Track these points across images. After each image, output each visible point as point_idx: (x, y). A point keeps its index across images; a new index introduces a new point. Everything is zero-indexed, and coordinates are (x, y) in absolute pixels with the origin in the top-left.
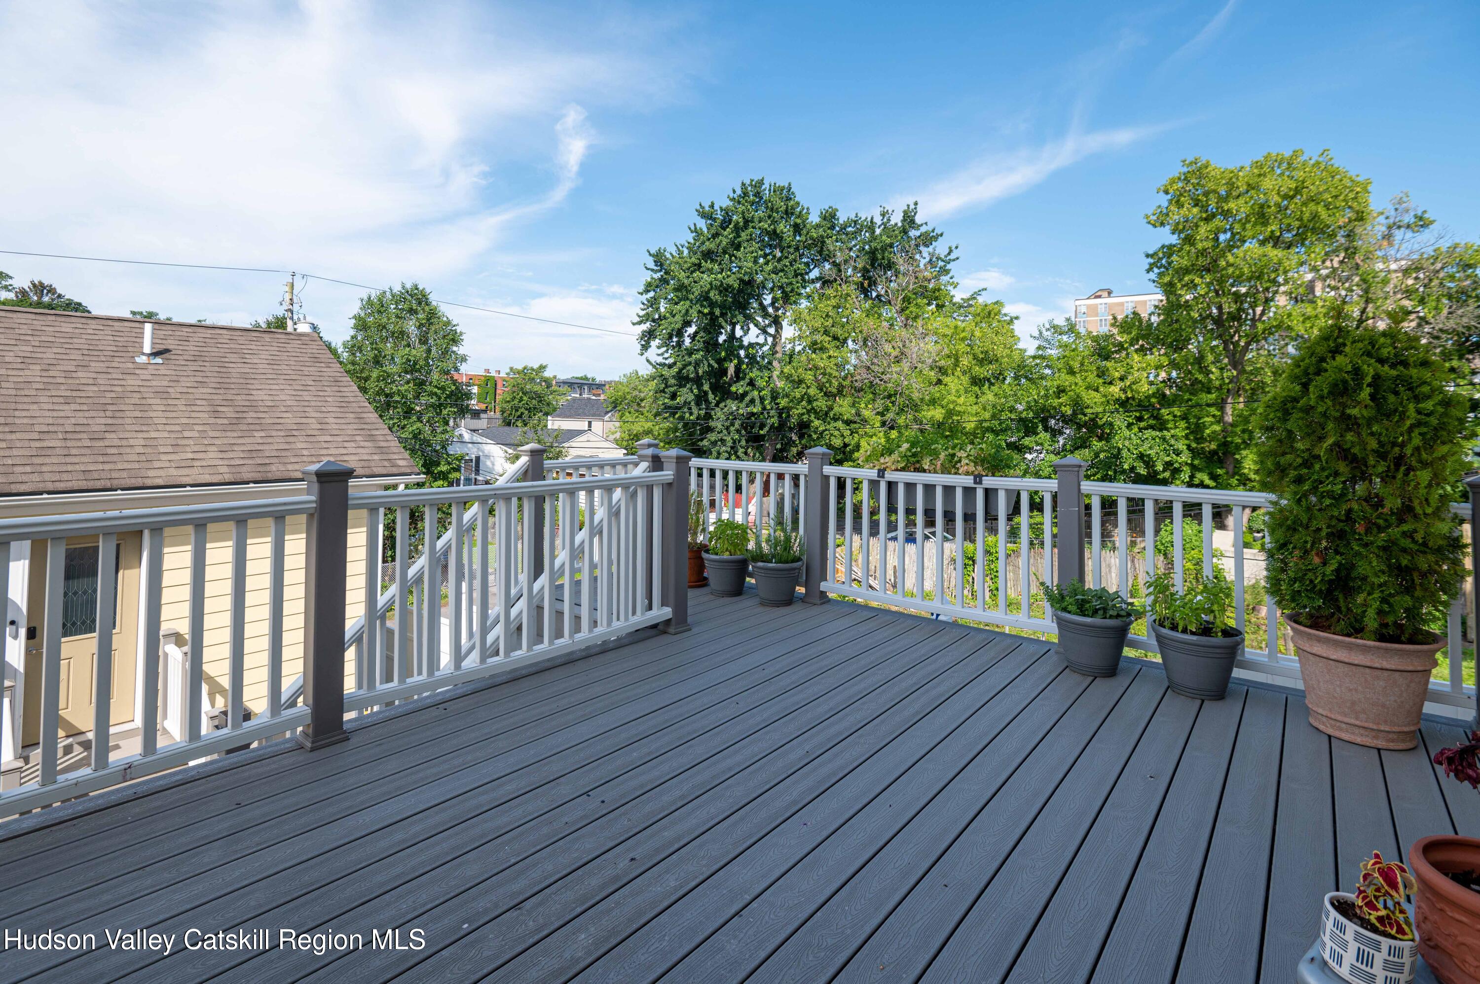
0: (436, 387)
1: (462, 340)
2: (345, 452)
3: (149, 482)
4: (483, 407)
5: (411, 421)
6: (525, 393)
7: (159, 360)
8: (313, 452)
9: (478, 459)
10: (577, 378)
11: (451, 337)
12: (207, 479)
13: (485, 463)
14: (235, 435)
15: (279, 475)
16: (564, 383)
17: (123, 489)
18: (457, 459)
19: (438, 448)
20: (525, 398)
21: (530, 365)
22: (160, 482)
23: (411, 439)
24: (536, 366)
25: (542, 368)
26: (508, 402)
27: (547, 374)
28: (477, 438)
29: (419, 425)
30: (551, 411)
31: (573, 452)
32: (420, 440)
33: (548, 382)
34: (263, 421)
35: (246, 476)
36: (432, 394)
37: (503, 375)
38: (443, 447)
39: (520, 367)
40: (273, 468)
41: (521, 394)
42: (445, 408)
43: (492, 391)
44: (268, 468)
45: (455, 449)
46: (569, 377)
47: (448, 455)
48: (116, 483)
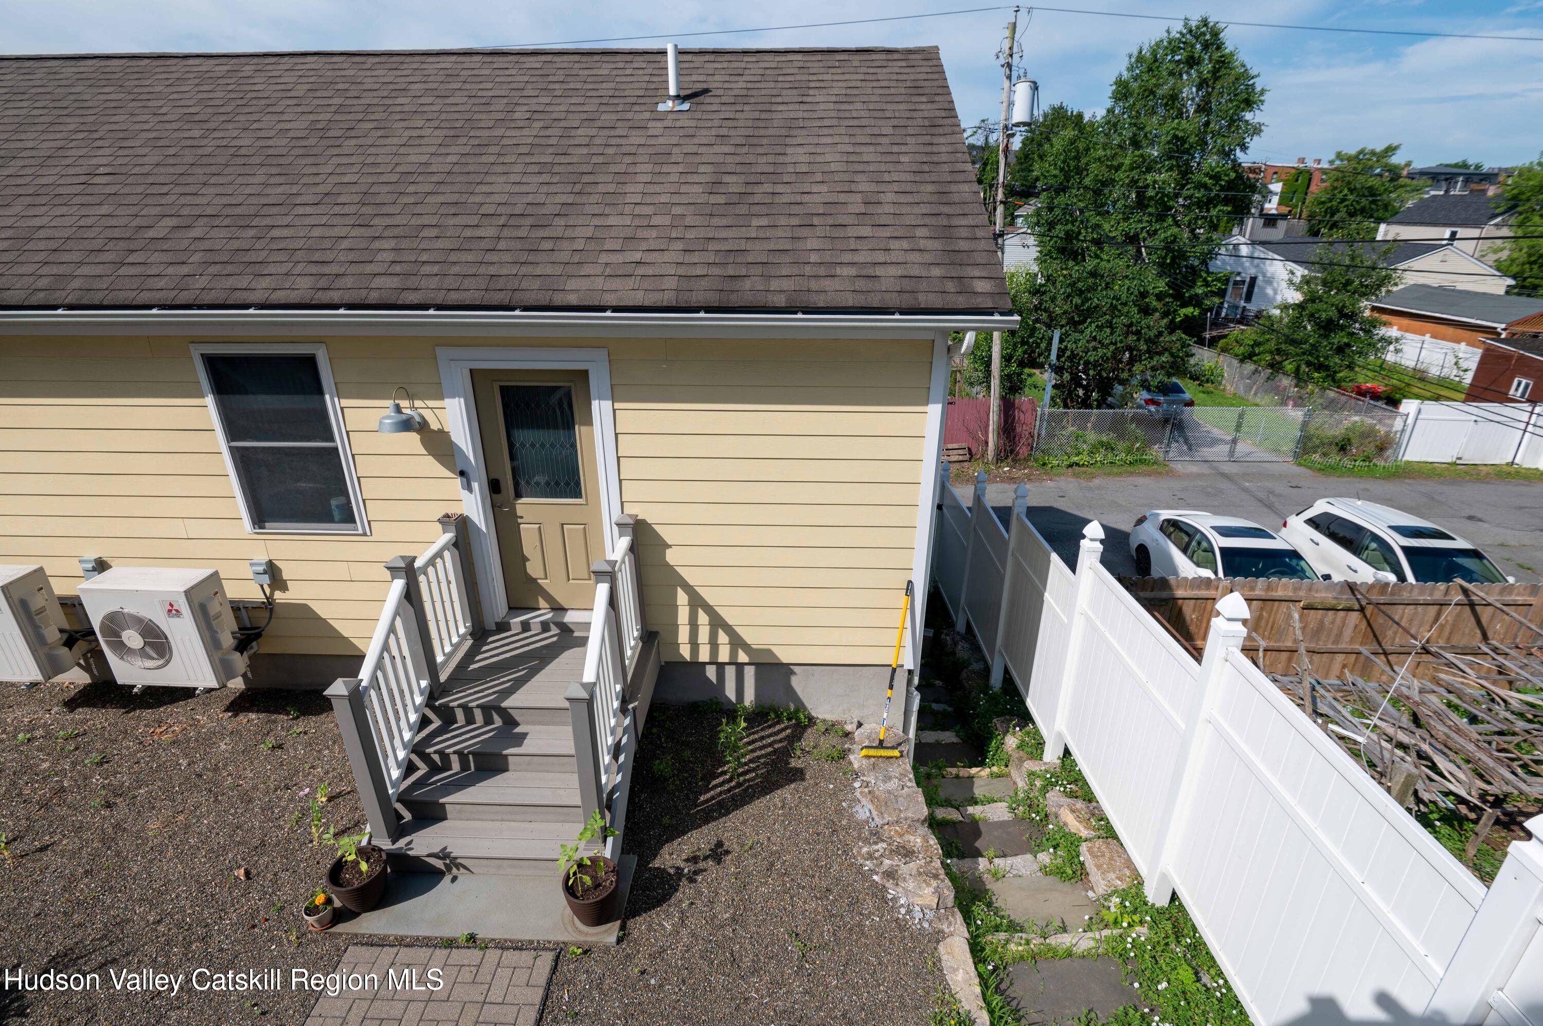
0: (1207, 175)
1: (1262, 102)
2: (882, 259)
3: (558, 299)
4: (1285, 210)
5: (1165, 225)
6: (1351, 191)
7: (686, 106)
8: (827, 257)
9: (1253, 280)
10: (1447, 166)
11: (1244, 96)
12: (639, 298)
13: (1263, 289)
14: (724, 222)
15: (748, 299)
16: (1422, 173)
17: (525, 309)
18: (1218, 280)
19: (1196, 263)
20: (1351, 197)
21: (1370, 147)
22: (573, 299)
23: (1162, 249)
24: (1379, 148)
25: (1391, 150)
26: (1323, 203)
27: (1397, 159)
28: (1260, 252)
29: (1175, 230)
30: (1388, 214)
31: (1411, 279)
32: (1173, 251)
33: (1394, 173)
34: (777, 199)
35: (697, 298)
36: (1201, 186)
37: (1325, 165)
38: (1204, 262)
39: (1353, 151)
40: (747, 284)
41: (1346, 191)
42: (1215, 207)
43: (1302, 190)
44: (738, 285)
45: (1221, 264)
46: (1434, 165)
47: (1208, 273)
48: (518, 297)
